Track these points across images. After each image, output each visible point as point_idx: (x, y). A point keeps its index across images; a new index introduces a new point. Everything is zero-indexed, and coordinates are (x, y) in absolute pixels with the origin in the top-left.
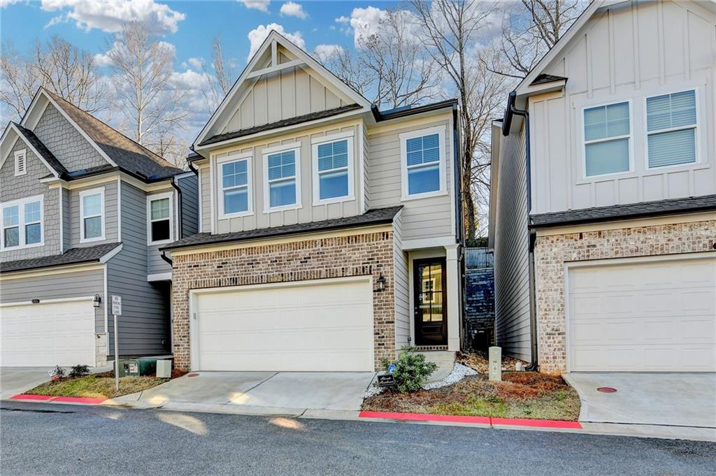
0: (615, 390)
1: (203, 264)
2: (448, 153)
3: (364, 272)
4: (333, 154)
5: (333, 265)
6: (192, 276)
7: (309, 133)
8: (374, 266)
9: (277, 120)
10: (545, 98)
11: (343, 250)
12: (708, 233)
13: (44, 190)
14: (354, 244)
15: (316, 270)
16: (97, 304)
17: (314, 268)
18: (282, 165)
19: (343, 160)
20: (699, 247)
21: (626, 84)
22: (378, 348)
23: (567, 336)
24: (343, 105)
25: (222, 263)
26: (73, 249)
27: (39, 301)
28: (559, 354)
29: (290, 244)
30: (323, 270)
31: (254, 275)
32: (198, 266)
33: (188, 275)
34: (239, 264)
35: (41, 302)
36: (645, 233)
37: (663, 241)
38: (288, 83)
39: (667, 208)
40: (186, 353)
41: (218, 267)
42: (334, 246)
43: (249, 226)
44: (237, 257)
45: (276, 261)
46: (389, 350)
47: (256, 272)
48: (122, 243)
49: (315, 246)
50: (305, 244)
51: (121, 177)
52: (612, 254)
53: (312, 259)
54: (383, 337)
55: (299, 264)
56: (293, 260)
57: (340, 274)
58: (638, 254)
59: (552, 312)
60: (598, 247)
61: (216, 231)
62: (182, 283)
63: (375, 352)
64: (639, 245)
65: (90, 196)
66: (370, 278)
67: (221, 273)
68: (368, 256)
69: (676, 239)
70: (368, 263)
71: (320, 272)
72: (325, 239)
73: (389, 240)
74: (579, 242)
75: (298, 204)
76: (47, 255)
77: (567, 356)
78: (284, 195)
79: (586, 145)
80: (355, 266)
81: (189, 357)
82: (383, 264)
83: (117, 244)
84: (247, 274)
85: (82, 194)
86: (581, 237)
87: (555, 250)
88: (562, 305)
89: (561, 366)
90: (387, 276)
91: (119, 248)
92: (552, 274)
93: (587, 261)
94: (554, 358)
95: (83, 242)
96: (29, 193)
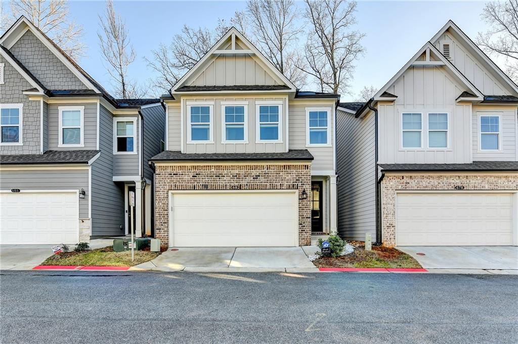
0: (424, 254)
1: (181, 173)
2: (332, 123)
3: (293, 187)
4: (269, 113)
5: (274, 181)
6: (172, 181)
7: (254, 97)
8: (300, 184)
9: (232, 85)
10: (385, 104)
11: (281, 173)
12: (453, 181)
13: (23, 100)
14: (288, 170)
15: (263, 184)
16: (82, 196)
17: (262, 182)
18: (234, 114)
19: (275, 118)
21: (420, 105)
22: (301, 233)
23: (396, 227)
24: (276, 84)
25: (197, 174)
26: (51, 151)
27: (19, 191)
28: (392, 237)
29: (246, 166)
30: (268, 184)
31: (221, 184)
32: (177, 174)
33: (169, 180)
34: (209, 175)
35: (21, 191)
36: (429, 179)
37: (437, 184)
38: (240, 63)
40: (166, 234)
41: (193, 176)
42: (275, 170)
43: (210, 151)
44: (207, 171)
45: (236, 176)
46: (308, 234)
47: (222, 182)
48: (100, 151)
49: (263, 169)
50: (256, 167)
51: (100, 100)
52: (416, 188)
53: (261, 177)
54: (304, 226)
55: (252, 179)
56: (248, 176)
57: (279, 187)
58: (427, 189)
59: (390, 215)
60: (410, 184)
61: (185, 150)
62: (164, 185)
63: (299, 235)
64: (427, 184)
65: (70, 111)
66: (297, 191)
67: (195, 181)
68: (296, 178)
69: (441, 183)
70: (296, 182)
71: (266, 185)
72: (270, 166)
73: (309, 170)
74: (402, 180)
75: (246, 141)
76: (26, 153)
77: (396, 238)
78: (235, 133)
79: (403, 131)
80: (288, 184)
81: (168, 238)
82: (305, 183)
83: (97, 152)
84: (215, 183)
85: (61, 109)
86: (403, 178)
87: (391, 183)
88: (394, 212)
89: (393, 243)
90: (307, 191)
91: (98, 155)
92: (389, 196)
93: (405, 190)
94: (390, 239)
96: (7, 100)
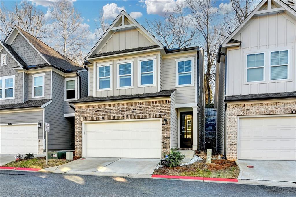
0: (253, 167)
1: (89, 110)
2: (195, 69)
3: (158, 116)
4: (147, 66)
5: (145, 113)
6: (84, 115)
7: (137, 56)
8: (163, 114)
9: (124, 49)
10: (233, 49)
11: (150, 107)
12: (290, 106)
13: (15, 73)
14: (155, 104)
15: (138, 115)
16: (39, 126)
17: (137, 114)
18: (125, 69)
19: (151, 69)
20: (287, 112)
21: (263, 46)
22: (163, 149)
23: (238, 145)
24: (152, 45)
25: (98, 110)
26: (29, 101)
28: (234, 152)
29: (128, 103)
30: (141, 115)
32: (87, 111)
33: (82, 115)
34: (105, 111)
35: (12, 124)
36: (268, 105)
37: (274, 109)
38: (129, 34)
39: (276, 96)
40: (80, 149)
41: (95, 112)
42: (146, 105)
43: (110, 95)
44: (104, 108)
45: (121, 110)
46: (168, 149)
47: (112, 115)
48: (52, 99)
49: (138, 105)
50: (134, 104)
51: (53, 69)
52: (255, 113)
53: (136, 110)
54: (165, 144)
55: (131, 112)
56: (128, 110)
57: (148, 117)
58: (265, 114)
59: (232, 135)
60: (250, 110)
61: (96, 96)
62: (79, 118)
63: (162, 150)
64: (266, 110)
65: (38, 77)
66: (161, 119)
67: (97, 115)
68: (160, 110)
69: (279, 108)
70: (160, 113)
71: (140, 116)
72: (142, 102)
73: (169, 103)
74: (243, 108)
75: (132, 86)
76: (16, 103)
77: (238, 153)
78: (126, 82)
79: (248, 69)
80: (155, 114)
81: (81, 151)
82: (166, 113)
83: (50, 100)
84: (108, 115)
85: (34, 76)
86: (244, 106)
87: (234, 110)
88: (236, 133)
89: (235, 157)
90: (168, 119)
91: (51, 101)
92: (233, 120)
93: (246, 116)
94: (233, 154)
95: (34, 98)
96: (8, 74)
